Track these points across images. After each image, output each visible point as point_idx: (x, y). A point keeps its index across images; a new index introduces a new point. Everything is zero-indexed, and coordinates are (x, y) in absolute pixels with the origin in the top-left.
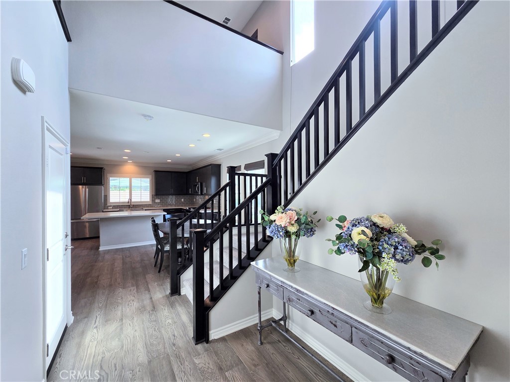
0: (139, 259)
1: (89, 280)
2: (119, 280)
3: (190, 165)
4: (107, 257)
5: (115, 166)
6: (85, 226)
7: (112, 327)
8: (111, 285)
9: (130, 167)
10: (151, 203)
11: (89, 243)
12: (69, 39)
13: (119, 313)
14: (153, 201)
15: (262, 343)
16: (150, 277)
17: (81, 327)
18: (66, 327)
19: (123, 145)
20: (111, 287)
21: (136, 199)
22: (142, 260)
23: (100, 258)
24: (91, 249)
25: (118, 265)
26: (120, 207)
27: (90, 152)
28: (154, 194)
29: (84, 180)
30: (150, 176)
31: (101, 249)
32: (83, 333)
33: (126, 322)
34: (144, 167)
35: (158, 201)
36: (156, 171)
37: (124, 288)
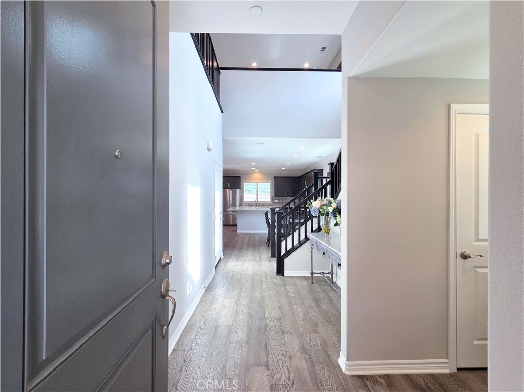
0: (258, 239)
1: (230, 244)
2: (245, 247)
3: (302, 170)
4: (241, 236)
5: (248, 174)
6: (230, 217)
7: (239, 263)
8: (241, 248)
9: (257, 175)
10: (271, 203)
11: (232, 228)
12: (222, 112)
13: (243, 259)
14: (273, 201)
15: (313, 283)
16: (261, 248)
17: (226, 260)
18: (220, 258)
19: (250, 160)
20: (241, 249)
21: (261, 199)
22: (260, 240)
23: (237, 236)
24: (233, 231)
25: (246, 240)
26: (250, 205)
27: (232, 166)
28: (273, 196)
29: (229, 185)
30: (271, 181)
31: (238, 231)
32: (227, 262)
33: (246, 262)
34: (265, 175)
35: (276, 201)
36: (274, 177)
37: (247, 250)
